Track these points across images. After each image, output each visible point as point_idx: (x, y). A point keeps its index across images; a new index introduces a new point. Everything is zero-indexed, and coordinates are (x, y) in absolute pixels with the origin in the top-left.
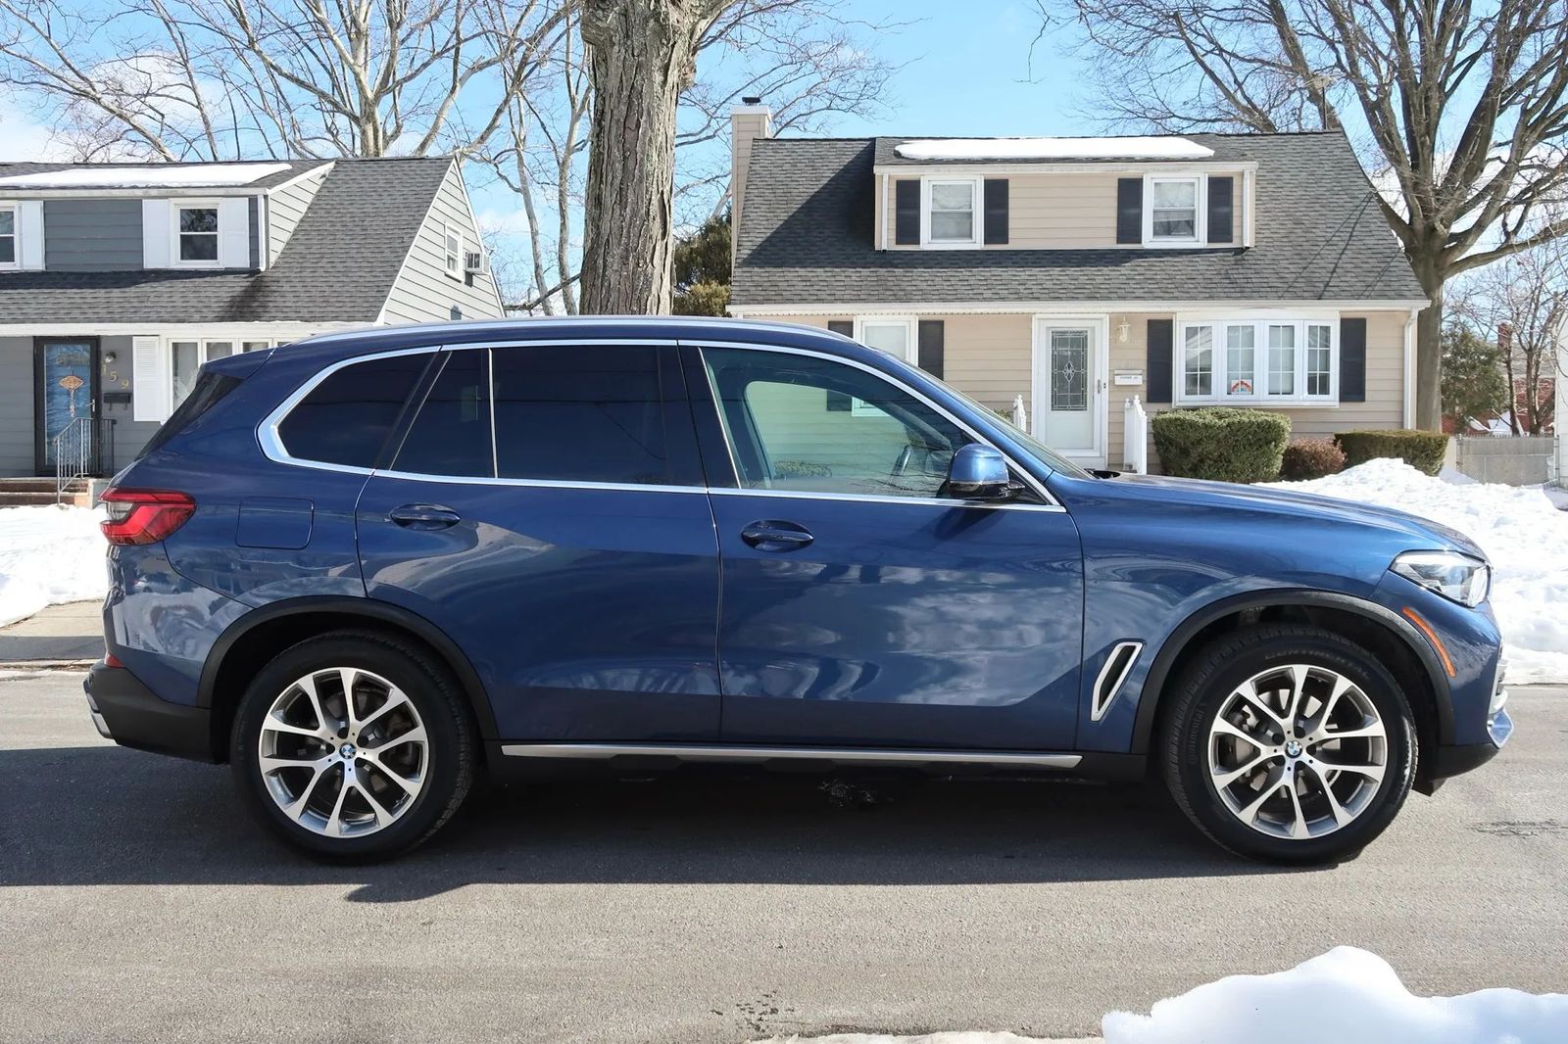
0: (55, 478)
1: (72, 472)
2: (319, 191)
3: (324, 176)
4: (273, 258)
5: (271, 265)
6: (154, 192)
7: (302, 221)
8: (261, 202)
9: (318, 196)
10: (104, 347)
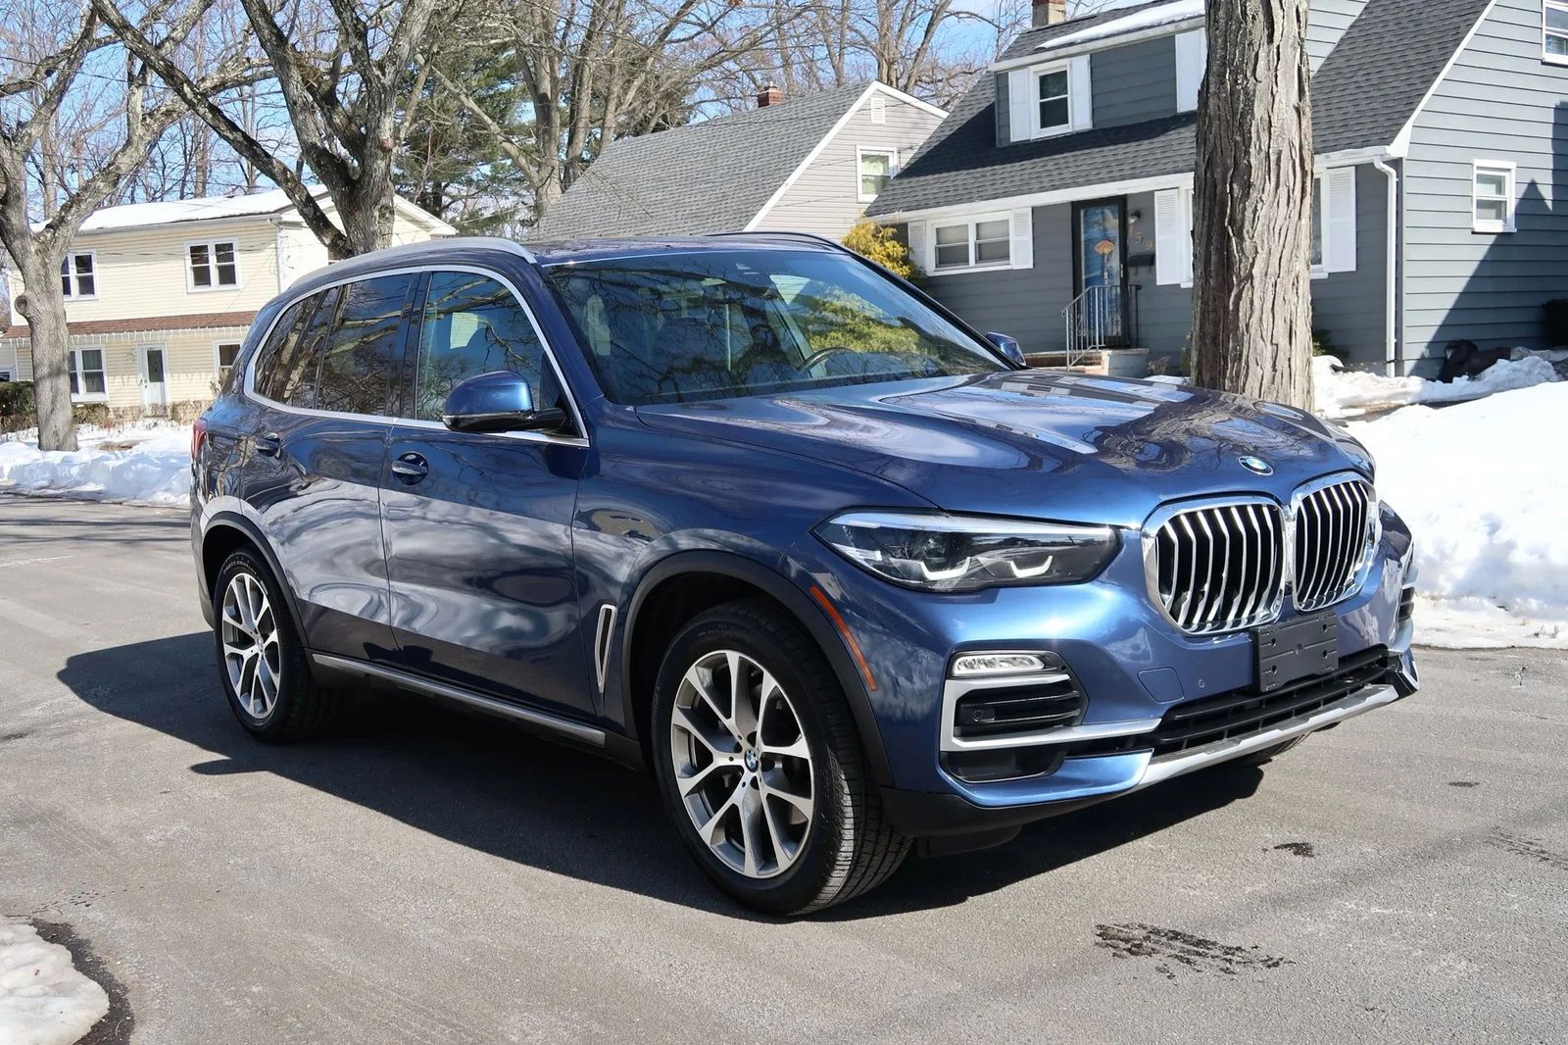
0: (1064, 352)
1: (1085, 343)
6: (1184, 25)
10: (1131, 207)
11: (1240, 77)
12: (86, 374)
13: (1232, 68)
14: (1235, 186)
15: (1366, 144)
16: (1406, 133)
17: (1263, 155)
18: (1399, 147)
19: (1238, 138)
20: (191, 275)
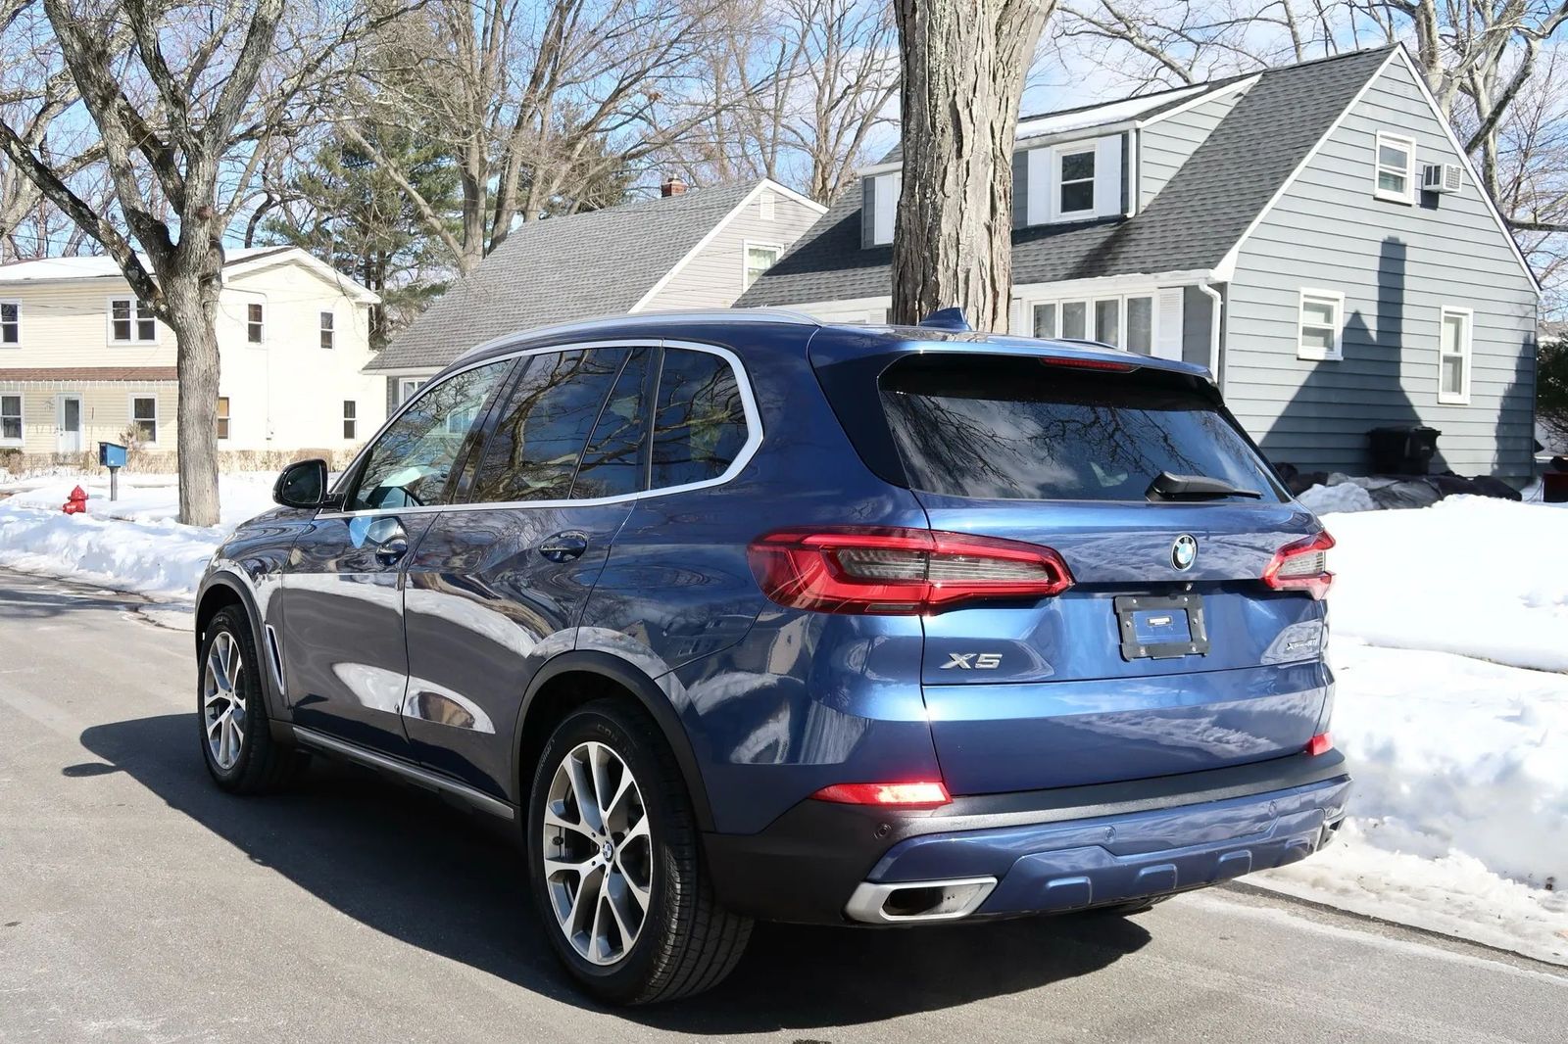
2: (1230, 113)
3: (1240, 95)
4: (1146, 201)
5: (1141, 209)
6: (1036, 142)
7: (1196, 153)
8: (1133, 137)
9: (1226, 121)
11: (929, 190)
12: (5, 419)
13: (922, 181)
14: (923, 303)
15: (1193, 266)
16: (1231, 258)
17: (951, 272)
18: (1224, 271)
19: (927, 254)
20: (112, 329)
